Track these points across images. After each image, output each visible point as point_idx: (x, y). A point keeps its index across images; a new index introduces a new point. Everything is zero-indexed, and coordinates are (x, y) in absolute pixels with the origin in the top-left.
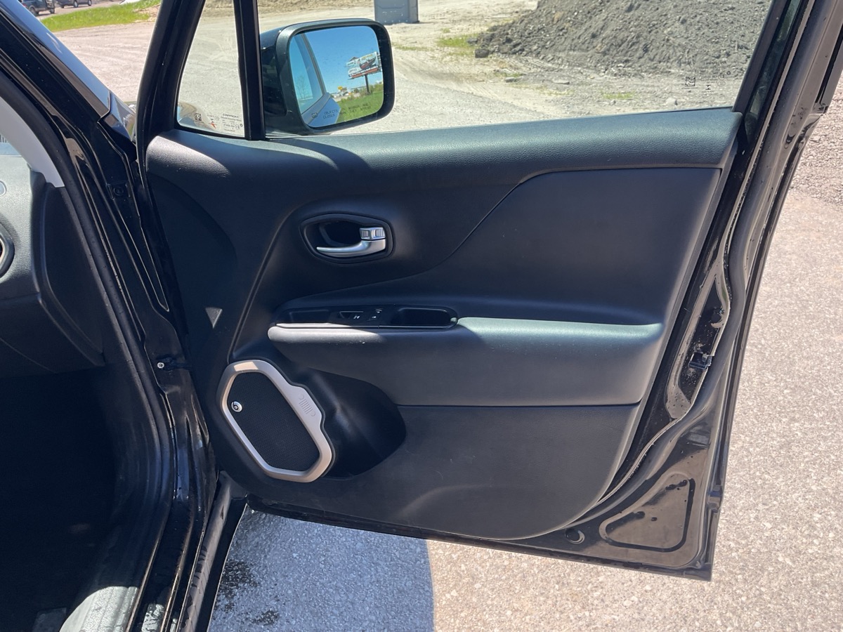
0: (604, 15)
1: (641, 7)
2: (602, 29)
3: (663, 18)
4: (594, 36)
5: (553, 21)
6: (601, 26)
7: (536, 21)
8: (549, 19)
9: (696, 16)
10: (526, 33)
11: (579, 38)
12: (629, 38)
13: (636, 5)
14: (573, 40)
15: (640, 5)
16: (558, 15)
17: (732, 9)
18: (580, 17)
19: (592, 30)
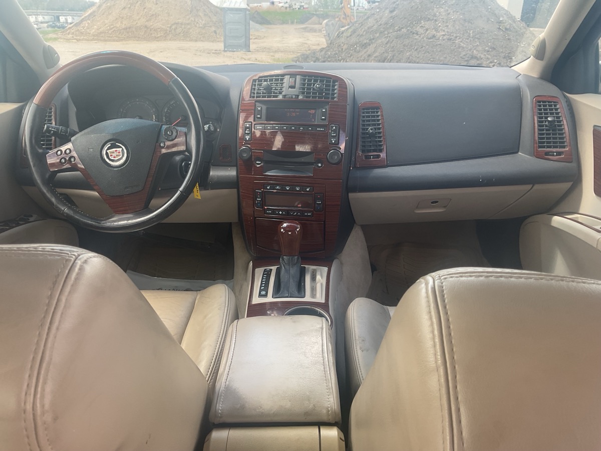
0: (374, 45)
1: (394, 41)
2: (374, 52)
3: (405, 48)
4: (369, 56)
5: (342, 49)
6: (373, 51)
7: (331, 50)
8: (340, 49)
9: (422, 47)
10: (327, 56)
11: (361, 57)
12: (389, 57)
13: (391, 41)
14: (358, 58)
15: (393, 40)
16: (345, 47)
17: (440, 44)
18: (358, 48)
19: (369, 53)
